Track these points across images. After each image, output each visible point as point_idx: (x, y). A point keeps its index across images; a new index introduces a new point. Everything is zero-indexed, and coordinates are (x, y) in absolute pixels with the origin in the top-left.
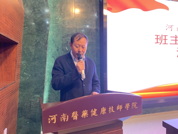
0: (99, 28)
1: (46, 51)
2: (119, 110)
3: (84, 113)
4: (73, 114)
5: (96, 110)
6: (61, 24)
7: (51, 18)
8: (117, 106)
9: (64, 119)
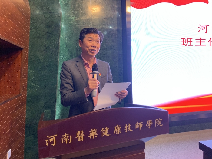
0: (121, 28)
1: (57, 57)
2: (138, 128)
3: (92, 132)
4: (78, 134)
5: (108, 129)
6: (75, 25)
7: (63, 18)
8: (136, 123)
9: (66, 140)
